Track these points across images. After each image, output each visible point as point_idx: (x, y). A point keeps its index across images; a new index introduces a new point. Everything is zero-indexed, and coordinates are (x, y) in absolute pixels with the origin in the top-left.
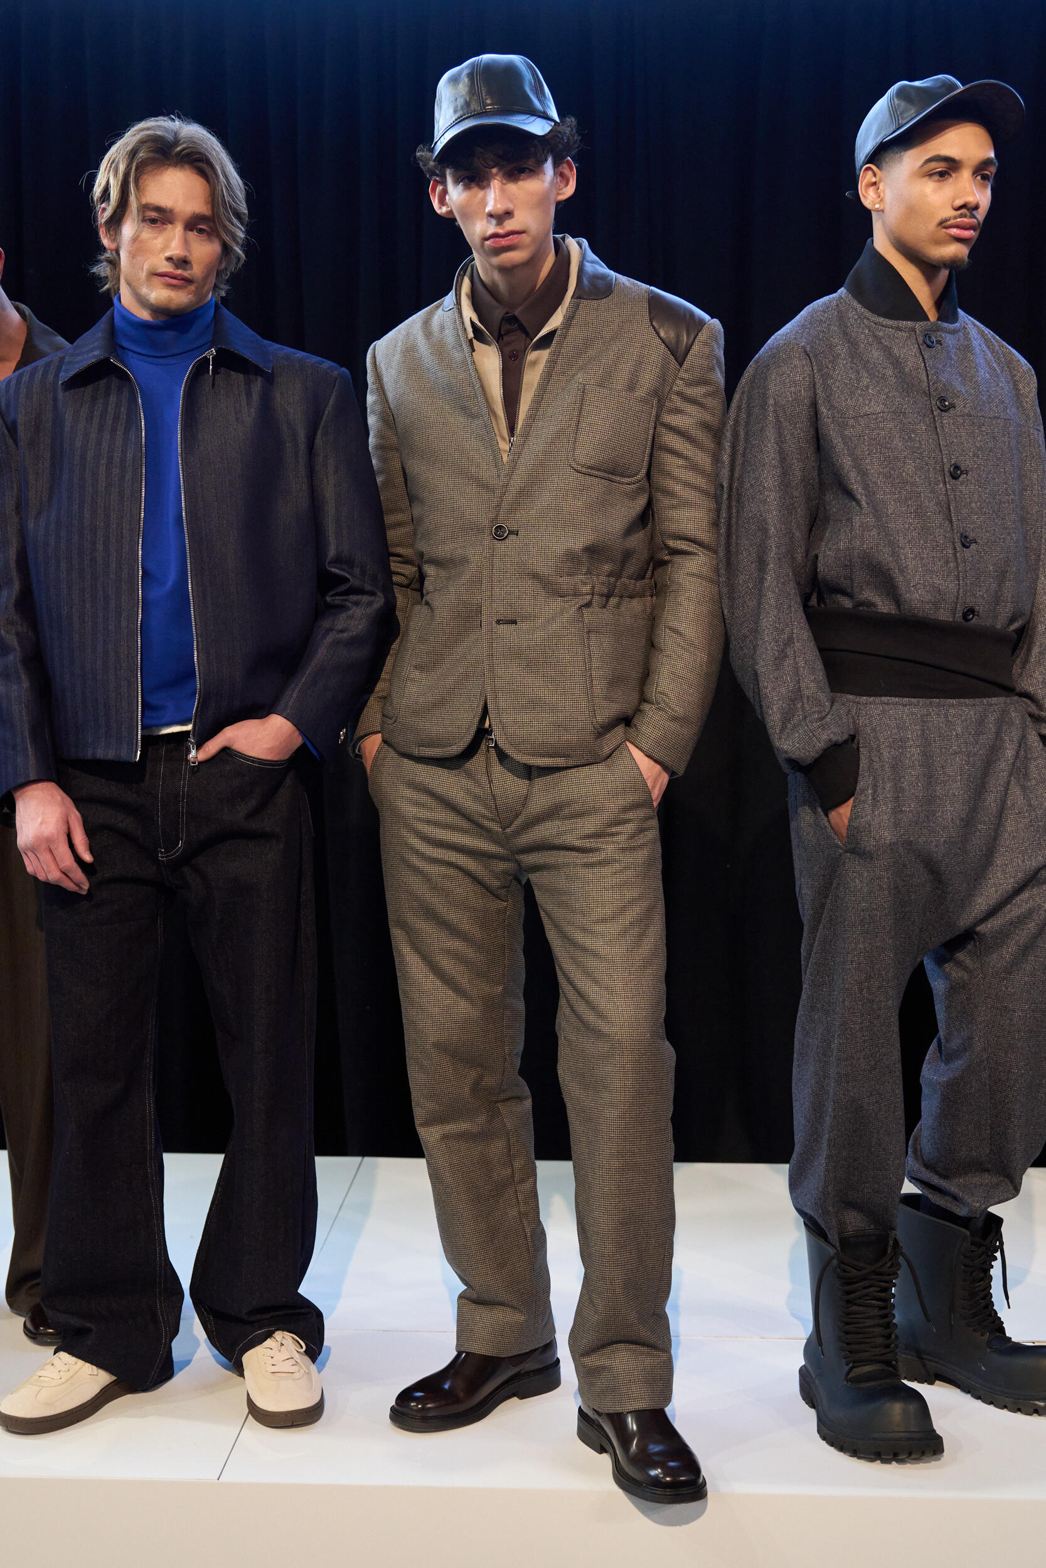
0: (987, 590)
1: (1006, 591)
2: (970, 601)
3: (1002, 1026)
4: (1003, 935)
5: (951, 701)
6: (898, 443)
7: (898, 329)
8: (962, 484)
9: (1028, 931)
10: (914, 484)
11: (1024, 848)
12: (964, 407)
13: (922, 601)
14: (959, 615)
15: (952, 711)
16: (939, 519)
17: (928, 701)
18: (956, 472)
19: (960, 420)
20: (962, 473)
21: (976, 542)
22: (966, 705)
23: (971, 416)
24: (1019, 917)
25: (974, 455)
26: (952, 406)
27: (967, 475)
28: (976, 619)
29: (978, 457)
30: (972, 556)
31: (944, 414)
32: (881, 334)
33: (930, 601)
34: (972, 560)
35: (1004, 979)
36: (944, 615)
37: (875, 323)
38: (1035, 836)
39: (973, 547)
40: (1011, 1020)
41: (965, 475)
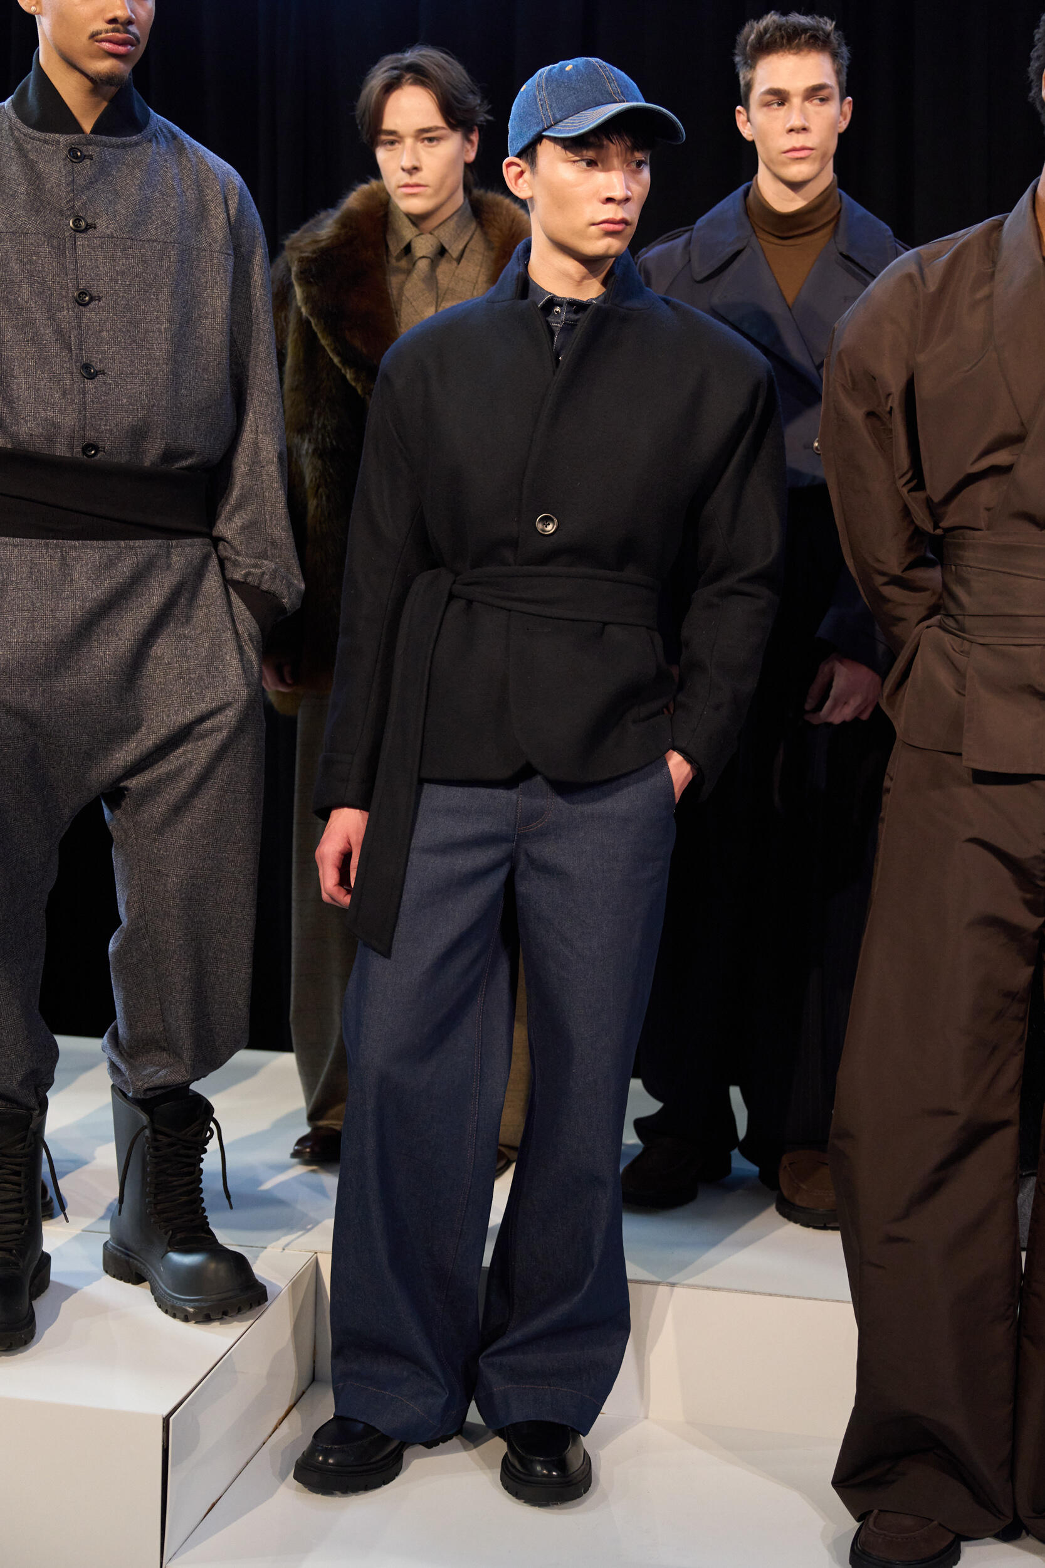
0: (117, 425)
1: (155, 426)
2: (91, 435)
3: (157, 891)
4: (150, 792)
5: (73, 542)
6: (14, 266)
7: (45, 142)
8: (91, 310)
9: (178, 790)
10: (29, 310)
11: (170, 702)
12: (107, 227)
13: (32, 435)
14: (78, 450)
15: (73, 553)
16: (55, 347)
17: (42, 542)
18: (84, 298)
19: (98, 242)
20: (92, 299)
21: (104, 374)
22: (92, 548)
23: (113, 237)
24: (168, 774)
25: (111, 280)
26: (89, 227)
27: (100, 301)
28: (102, 455)
29: (117, 283)
30: (96, 388)
31: (78, 235)
32: (29, 147)
33: (42, 435)
34: (95, 392)
35: (155, 840)
36: (61, 450)
37: (25, 135)
38: (184, 689)
39: (100, 378)
40: (165, 885)
41: (97, 302)
